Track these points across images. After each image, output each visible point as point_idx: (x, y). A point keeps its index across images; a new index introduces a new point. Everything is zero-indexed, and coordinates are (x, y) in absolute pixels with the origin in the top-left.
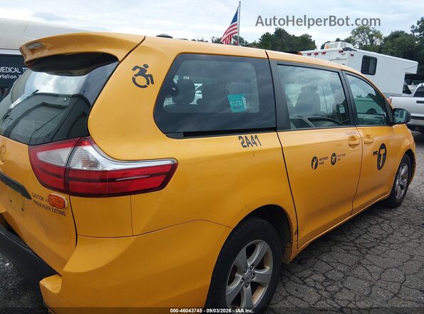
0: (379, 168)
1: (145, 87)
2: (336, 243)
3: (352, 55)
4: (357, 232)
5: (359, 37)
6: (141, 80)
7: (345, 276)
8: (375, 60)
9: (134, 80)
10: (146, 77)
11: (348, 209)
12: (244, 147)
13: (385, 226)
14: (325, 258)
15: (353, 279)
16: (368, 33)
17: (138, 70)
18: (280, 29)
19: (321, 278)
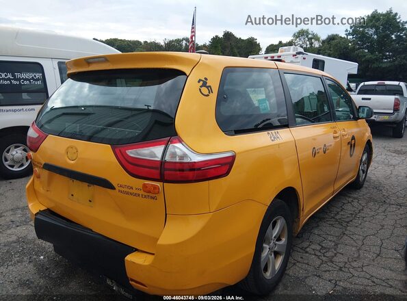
0: (351, 156)
1: (208, 95)
2: (321, 219)
3: (304, 58)
4: (335, 210)
5: (300, 39)
6: (205, 90)
7: (336, 245)
8: (323, 62)
9: (200, 90)
10: (207, 87)
11: (330, 190)
12: (273, 140)
13: (355, 204)
14: (316, 232)
15: (342, 246)
16: (307, 36)
17: (201, 82)
18: (228, 32)
19: (318, 247)
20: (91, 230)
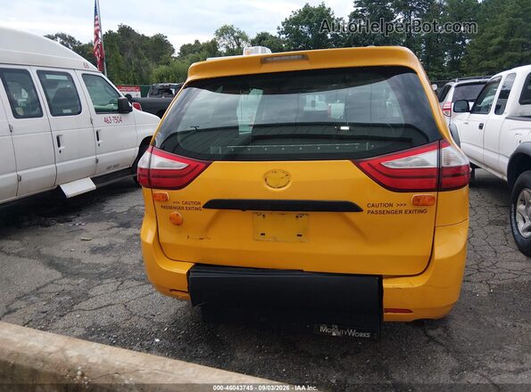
5: (224, 38)
18: (125, 27)
20: (302, 271)
